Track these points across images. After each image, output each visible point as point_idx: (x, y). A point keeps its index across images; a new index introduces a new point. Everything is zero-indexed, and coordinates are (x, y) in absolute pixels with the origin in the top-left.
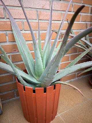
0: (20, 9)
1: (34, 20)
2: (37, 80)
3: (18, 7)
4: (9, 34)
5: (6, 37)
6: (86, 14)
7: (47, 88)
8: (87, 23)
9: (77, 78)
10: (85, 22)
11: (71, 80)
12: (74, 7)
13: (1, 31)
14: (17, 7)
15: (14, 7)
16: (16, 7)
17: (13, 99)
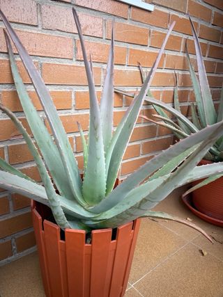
0: (33, 31)
1: (66, 60)
2: (86, 210)
3: (29, 25)
4: (3, 92)
6: (174, 54)
7: (120, 228)
8: (176, 72)
10: (173, 72)
12: (153, 36)
14: (27, 26)
15: (20, 26)
16: (24, 26)
17: (9, 259)
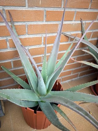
2: (39, 97)
4: (10, 40)
5: (7, 43)
9: (79, 77)
11: (72, 79)
13: (1, 37)
